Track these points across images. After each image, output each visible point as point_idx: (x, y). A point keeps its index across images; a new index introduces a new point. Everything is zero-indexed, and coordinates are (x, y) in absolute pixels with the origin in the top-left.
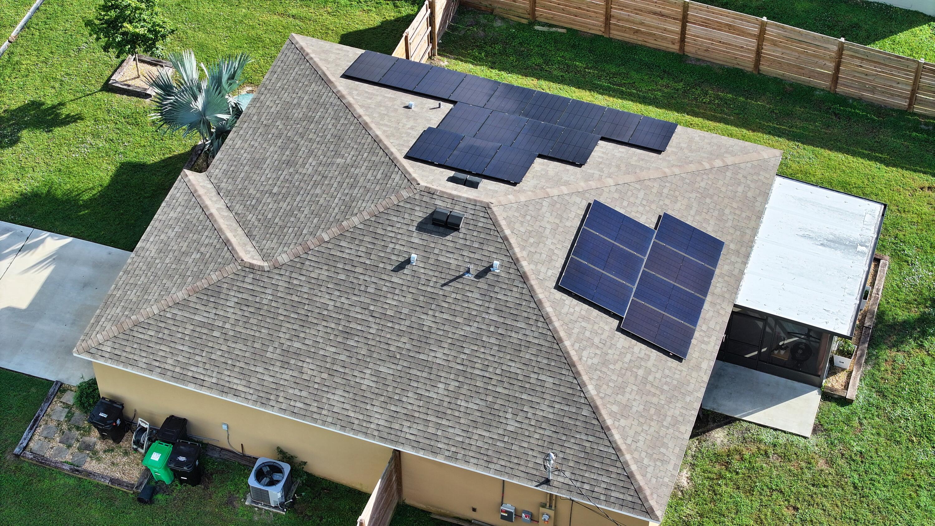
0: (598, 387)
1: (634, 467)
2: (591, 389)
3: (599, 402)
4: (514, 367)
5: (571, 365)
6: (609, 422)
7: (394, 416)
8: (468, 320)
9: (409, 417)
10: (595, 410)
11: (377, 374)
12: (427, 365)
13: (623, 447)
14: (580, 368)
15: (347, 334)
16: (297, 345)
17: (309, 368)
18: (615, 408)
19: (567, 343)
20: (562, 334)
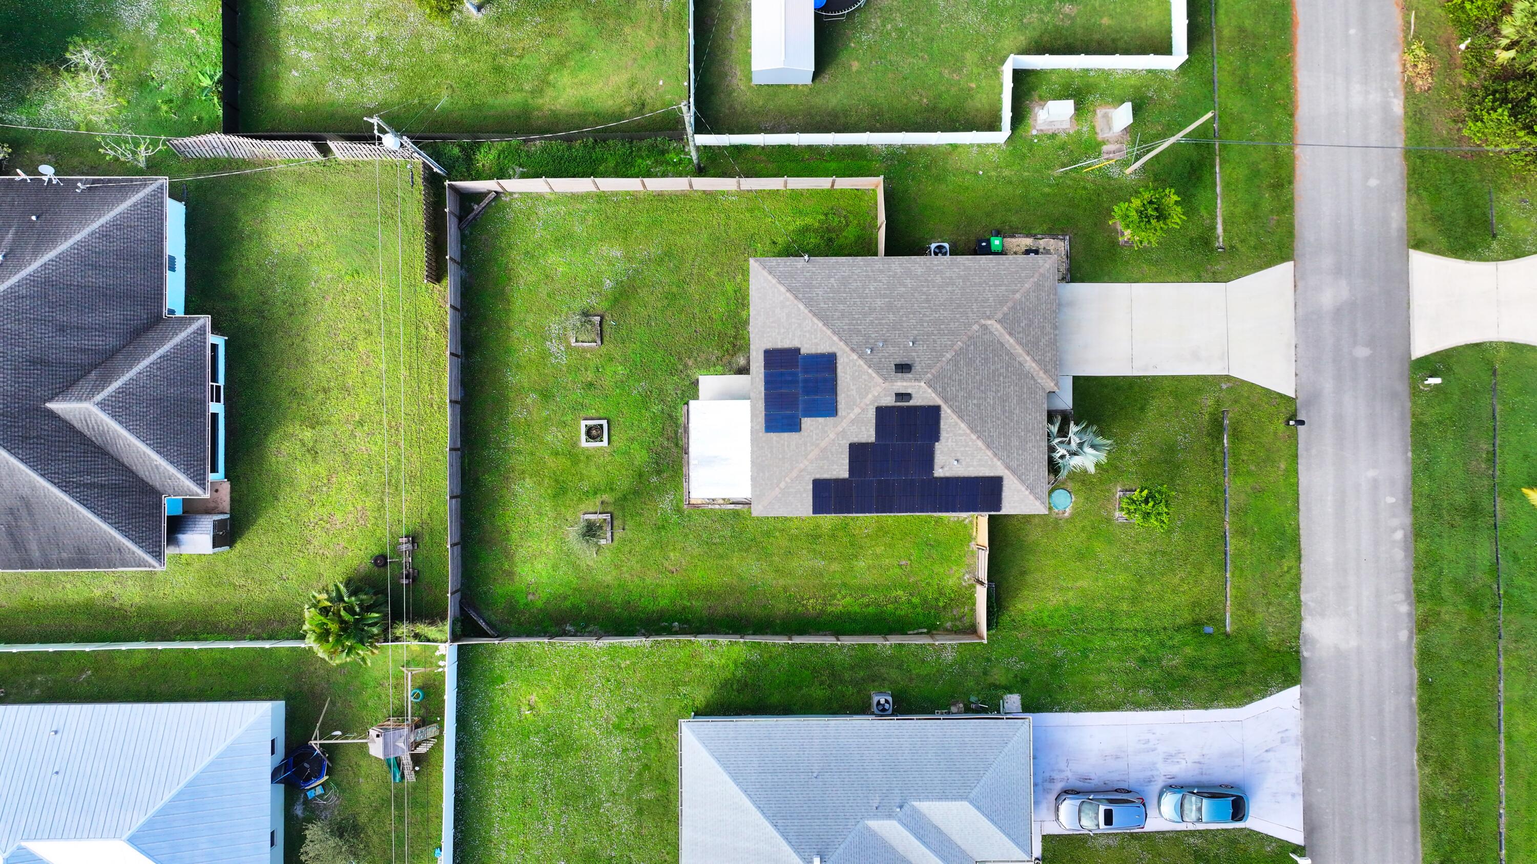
0: (799, 309)
1: (770, 277)
2: (802, 306)
3: (796, 302)
4: (841, 307)
5: (815, 315)
6: (788, 294)
7: (889, 270)
8: (872, 322)
9: (881, 271)
10: (796, 297)
11: (905, 286)
12: (884, 296)
13: (778, 285)
14: (810, 315)
15: (927, 301)
16: (949, 289)
17: (939, 280)
18: (788, 303)
19: (820, 324)
20: (824, 328)
